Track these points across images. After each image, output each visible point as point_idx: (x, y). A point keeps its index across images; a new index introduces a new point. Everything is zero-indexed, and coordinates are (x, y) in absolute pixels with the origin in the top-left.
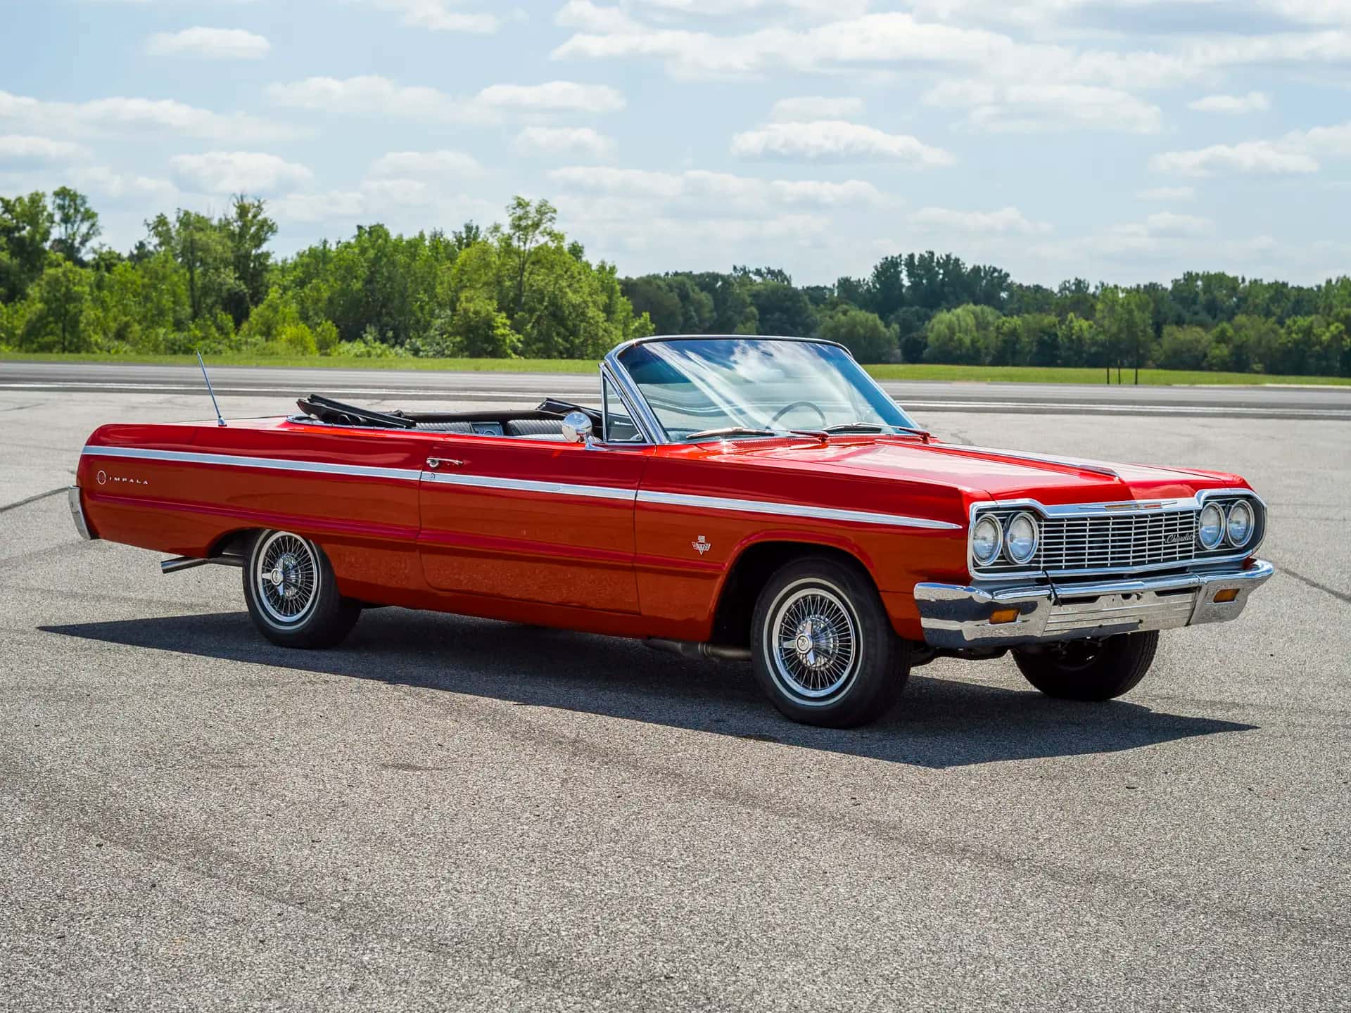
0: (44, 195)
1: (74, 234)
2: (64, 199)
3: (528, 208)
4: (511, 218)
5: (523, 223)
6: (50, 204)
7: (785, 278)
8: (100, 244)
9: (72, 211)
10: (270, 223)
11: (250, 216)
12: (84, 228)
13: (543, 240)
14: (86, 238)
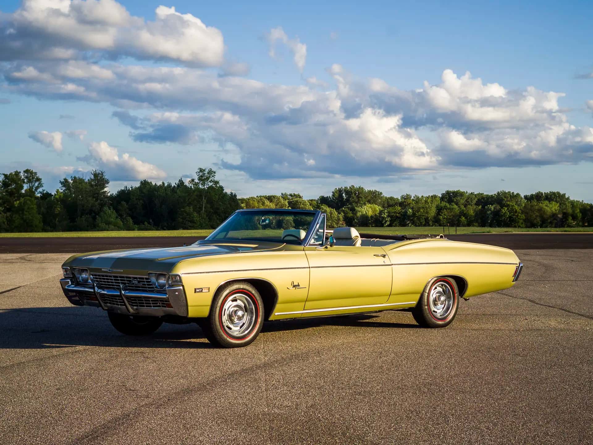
0: (20, 172)
1: (33, 187)
2: (28, 174)
3: (204, 172)
4: (198, 176)
5: (203, 178)
6: (22, 176)
8: (43, 190)
9: (31, 178)
10: (106, 180)
11: (99, 177)
12: (36, 184)
13: (210, 184)
14: (37, 188)
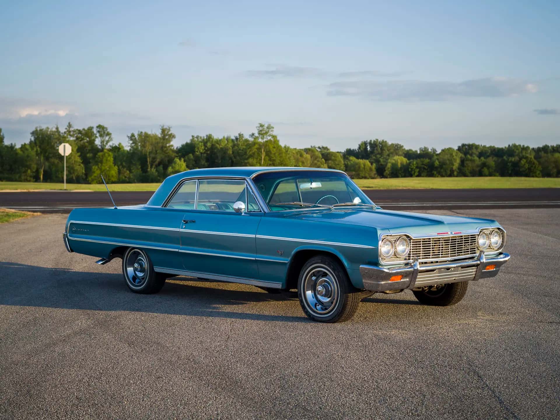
0: (93, 128)
1: (104, 141)
2: (100, 129)
3: (264, 127)
4: (258, 131)
5: (263, 132)
6: (95, 131)
7: (328, 149)
8: (112, 143)
9: (103, 133)
10: (173, 135)
11: (166, 132)
12: (107, 138)
13: (269, 138)
14: (108, 142)
